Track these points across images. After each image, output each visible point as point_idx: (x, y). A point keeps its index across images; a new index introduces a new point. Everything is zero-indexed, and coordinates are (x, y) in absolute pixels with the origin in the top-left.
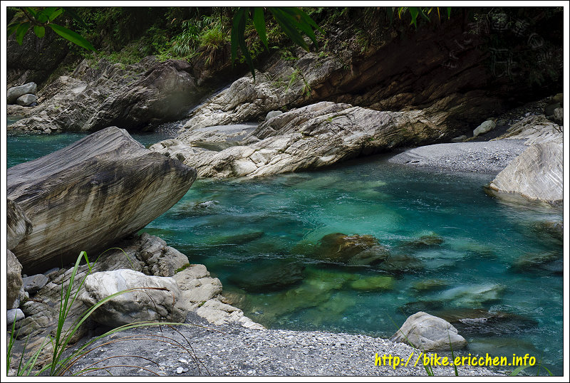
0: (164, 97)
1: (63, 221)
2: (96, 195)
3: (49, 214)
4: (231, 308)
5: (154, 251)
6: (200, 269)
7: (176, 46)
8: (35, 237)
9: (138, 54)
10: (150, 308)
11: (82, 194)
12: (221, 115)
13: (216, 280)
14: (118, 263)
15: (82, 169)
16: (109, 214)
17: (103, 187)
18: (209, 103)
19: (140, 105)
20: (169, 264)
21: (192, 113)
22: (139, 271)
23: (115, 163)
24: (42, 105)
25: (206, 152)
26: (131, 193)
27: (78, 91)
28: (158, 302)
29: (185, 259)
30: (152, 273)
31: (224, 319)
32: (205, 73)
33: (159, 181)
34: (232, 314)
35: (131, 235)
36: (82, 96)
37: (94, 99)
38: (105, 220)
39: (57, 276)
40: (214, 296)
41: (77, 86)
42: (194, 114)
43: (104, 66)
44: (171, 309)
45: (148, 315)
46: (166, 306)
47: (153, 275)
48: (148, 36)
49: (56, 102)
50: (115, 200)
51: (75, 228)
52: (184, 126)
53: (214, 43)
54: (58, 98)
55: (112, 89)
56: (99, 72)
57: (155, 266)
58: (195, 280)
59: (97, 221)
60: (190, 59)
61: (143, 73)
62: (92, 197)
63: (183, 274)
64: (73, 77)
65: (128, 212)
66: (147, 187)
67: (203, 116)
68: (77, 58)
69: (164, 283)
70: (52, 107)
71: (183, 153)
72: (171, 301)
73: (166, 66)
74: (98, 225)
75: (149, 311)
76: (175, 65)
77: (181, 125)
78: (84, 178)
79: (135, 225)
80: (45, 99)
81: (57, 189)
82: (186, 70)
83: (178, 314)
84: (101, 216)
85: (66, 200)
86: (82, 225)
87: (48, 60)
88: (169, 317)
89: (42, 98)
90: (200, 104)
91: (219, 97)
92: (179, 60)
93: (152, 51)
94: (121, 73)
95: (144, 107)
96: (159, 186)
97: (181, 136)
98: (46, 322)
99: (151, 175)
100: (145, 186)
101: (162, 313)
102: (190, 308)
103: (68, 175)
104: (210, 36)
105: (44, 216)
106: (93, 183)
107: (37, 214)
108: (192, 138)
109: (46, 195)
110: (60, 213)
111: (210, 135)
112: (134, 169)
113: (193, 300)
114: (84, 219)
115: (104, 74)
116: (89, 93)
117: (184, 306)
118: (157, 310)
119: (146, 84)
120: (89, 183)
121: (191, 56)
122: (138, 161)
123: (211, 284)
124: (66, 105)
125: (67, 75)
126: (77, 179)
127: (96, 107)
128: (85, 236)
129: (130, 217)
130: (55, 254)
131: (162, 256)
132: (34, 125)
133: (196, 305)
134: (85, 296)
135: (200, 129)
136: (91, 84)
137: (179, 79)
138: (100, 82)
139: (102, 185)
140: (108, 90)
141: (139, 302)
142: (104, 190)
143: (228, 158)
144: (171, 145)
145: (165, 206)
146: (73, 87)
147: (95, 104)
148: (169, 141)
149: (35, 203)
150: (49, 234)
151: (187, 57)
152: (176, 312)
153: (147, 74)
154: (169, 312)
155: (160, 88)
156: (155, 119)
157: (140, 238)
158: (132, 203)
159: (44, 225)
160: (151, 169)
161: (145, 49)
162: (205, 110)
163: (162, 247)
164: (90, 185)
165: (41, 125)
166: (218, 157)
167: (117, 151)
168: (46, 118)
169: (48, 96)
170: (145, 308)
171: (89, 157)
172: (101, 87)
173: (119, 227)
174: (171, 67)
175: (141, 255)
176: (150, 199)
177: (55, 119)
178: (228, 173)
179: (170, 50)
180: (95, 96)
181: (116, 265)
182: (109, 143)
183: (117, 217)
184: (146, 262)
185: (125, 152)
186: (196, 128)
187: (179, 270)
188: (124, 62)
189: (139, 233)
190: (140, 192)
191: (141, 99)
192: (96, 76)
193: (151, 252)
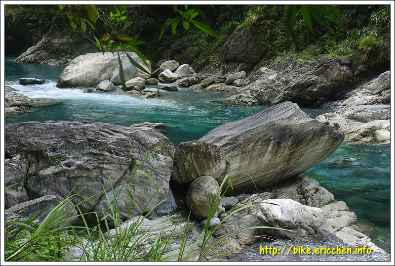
0: (329, 83)
1: (250, 163)
2: (273, 147)
3: (242, 158)
4: (362, 235)
5: (310, 188)
6: (342, 205)
7: (341, 48)
8: (232, 171)
9: (314, 54)
10: (302, 227)
11: (264, 146)
12: (369, 97)
13: (352, 214)
14: (284, 195)
15: (265, 129)
16: (281, 160)
17: (278, 142)
18: (362, 88)
19: (312, 88)
20: (320, 199)
21: (349, 95)
22: (298, 201)
23: (287, 126)
24: (248, 86)
25: (356, 123)
26: (296, 147)
27: (271, 77)
28: (308, 224)
29: (332, 197)
30: (307, 204)
31: (356, 242)
32: (360, 67)
33: (316, 140)
34: (361, 239)
35: (295, 176)
36: (274, 81)
37: (281, 83)
38: (278, 164)
39: (244, 199)
40: (350, 224)
41: (272, 74)
42: (350, 96)
43: (290, 61)
44: (318, 231)
45: (301, 232)
46: (314, 228)
47: (307, 205)
48: (322, 40)
49: (257, 85)
50: (286, 151)
51: (258, 168)
52: (342, 104)
53: (369, 46)
54: (258, 82)
55: (294, 77)
56: (287, 65)
57: (309, 199)
58: (337, 212)
59: (273, 165)
60: (351, 57)
61: (316, 66)
62: (270, 148)
63: (328, 207)
64: (270, 68)
65: (294, 160)
66: (308, 144)
67: (357, 97)
68: (274, 55)
69: (314, 211)
70: (254, 88)
71: (339, 123)
72: (317, 224)
73: (333, 61)
74: (273, 168)
75: (301, 229)
76: (339, 61)
77: (340, 103)
78: (266, 135)
79: (298, 170)
80: (250, 82)
81: (248, 141)
82: (347, 65)
83: (322, 234)
84: (275, 162)
85: (253, 149)
86: (262, 166)
87: (255, 56)
88: (315, 235)
89: (248, 81)
90: (355, 89)
91: (369, 84)
92: (342, 57)
93: (324, 51)
94: (301, 66)
95: (315, 90)
96: (316, 144)
97: (339, 111)
98: (234, 228)
99: (311, 136)
100: (306, 144)
101: (311, 232)
102: (331, 231)
103: (255, 132)
104: (366, 41)
105: (238, 159)
106: (272, 138)
107: (234, 157)
108: (346, 113)
109: (240, 145)
110: (248, 157)
111: (360, 111)
112: (299, 131)
113: (334, 226)
114: (264, 162)
115: (290, 66)
116: (278, 79)
117: (326, 229)
118: (307, 229)
119: (318, 74)
120: (269, 138)
121: (351, 55)
122: (303, 126)
123: (348, 216)
124: (263, 87)
125: (265, 66)
126: (261, 135)
127: (282, 89)
128: (264, 174)
129: (295, 164)
130: (244, 184)
131: (315, 193)
132: (242, 99)
133: (335, 229)
134: (260, 214)
135: (353, 107)
136: (280, 73)
137: (341, 71)
138: (287, 72)
139: (277, 140)
140: (291, 77)
141: (295, 223)
142: (279, 144)
143: (371, 128)
144: (331, 117)
145: (320, 158)
146: (269, 75)
147: (282, 87)
148: (330, 114)
149: (233, 149)
150: (241, 171)
151: (348, 56)
152: (320, 232)
153: (318, 67)
154: (316, 232)
155: (327, 77)
156: (322, 98)
157: (301, 179)
158: (297, 154)
159: (238, 165)
160: (311, 132)
161: (319, 50)
162: (358, 93)
163: (316, 186)
164: (269, 140)
165: (246, 99)
166: (364, 127)
167: (290, 118)
168: (249, 94)
169: (252, 80)
170: (299, 227)
171: (271, 121)
172: (286, 75)
173: (287, 170)
174: (336, 63)
175: (301, 191)
176: (310, 153)
177: (255, 95)
178: (370, 138)
179: (337, 50)
180: (283, 81)
181: (283, 196)
182: (285, 112)
183: (286, 163)
184: (303, 195)
185: (295, 119)
186: (350, 105)
187: (326, 204)
188: (304, 59)
189: (301, 176)
190: (303, 147)
191: (312, 84)
192: (284, 68)
193: (308, 189)
